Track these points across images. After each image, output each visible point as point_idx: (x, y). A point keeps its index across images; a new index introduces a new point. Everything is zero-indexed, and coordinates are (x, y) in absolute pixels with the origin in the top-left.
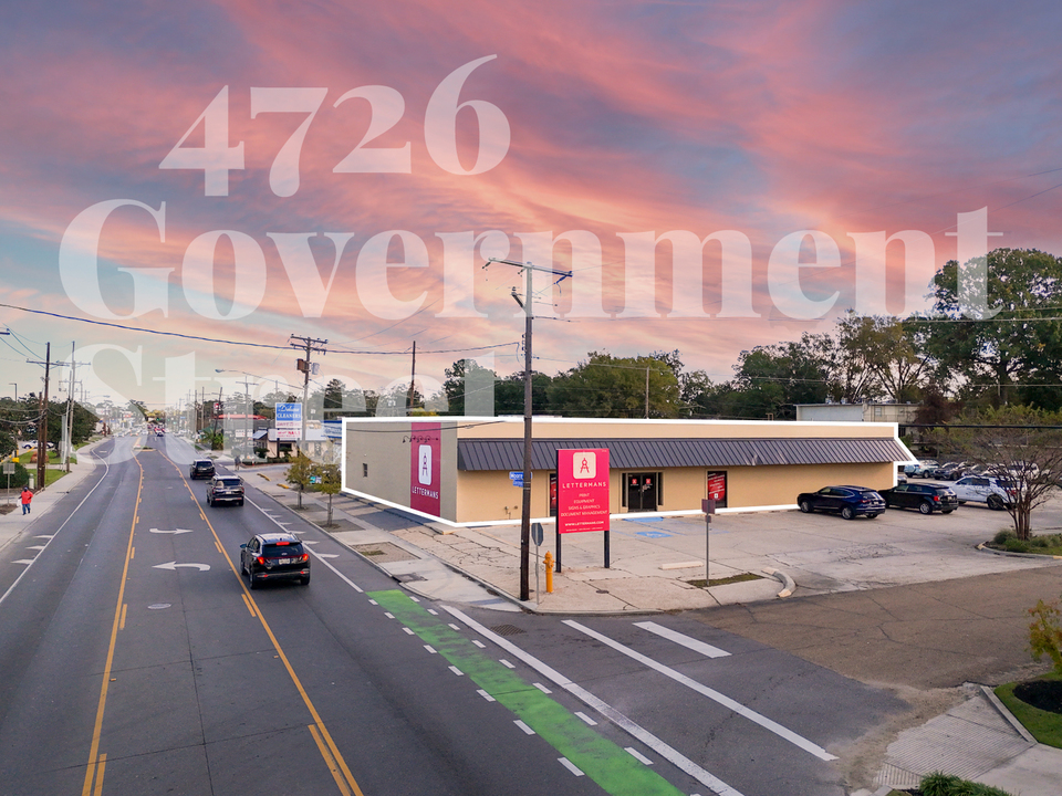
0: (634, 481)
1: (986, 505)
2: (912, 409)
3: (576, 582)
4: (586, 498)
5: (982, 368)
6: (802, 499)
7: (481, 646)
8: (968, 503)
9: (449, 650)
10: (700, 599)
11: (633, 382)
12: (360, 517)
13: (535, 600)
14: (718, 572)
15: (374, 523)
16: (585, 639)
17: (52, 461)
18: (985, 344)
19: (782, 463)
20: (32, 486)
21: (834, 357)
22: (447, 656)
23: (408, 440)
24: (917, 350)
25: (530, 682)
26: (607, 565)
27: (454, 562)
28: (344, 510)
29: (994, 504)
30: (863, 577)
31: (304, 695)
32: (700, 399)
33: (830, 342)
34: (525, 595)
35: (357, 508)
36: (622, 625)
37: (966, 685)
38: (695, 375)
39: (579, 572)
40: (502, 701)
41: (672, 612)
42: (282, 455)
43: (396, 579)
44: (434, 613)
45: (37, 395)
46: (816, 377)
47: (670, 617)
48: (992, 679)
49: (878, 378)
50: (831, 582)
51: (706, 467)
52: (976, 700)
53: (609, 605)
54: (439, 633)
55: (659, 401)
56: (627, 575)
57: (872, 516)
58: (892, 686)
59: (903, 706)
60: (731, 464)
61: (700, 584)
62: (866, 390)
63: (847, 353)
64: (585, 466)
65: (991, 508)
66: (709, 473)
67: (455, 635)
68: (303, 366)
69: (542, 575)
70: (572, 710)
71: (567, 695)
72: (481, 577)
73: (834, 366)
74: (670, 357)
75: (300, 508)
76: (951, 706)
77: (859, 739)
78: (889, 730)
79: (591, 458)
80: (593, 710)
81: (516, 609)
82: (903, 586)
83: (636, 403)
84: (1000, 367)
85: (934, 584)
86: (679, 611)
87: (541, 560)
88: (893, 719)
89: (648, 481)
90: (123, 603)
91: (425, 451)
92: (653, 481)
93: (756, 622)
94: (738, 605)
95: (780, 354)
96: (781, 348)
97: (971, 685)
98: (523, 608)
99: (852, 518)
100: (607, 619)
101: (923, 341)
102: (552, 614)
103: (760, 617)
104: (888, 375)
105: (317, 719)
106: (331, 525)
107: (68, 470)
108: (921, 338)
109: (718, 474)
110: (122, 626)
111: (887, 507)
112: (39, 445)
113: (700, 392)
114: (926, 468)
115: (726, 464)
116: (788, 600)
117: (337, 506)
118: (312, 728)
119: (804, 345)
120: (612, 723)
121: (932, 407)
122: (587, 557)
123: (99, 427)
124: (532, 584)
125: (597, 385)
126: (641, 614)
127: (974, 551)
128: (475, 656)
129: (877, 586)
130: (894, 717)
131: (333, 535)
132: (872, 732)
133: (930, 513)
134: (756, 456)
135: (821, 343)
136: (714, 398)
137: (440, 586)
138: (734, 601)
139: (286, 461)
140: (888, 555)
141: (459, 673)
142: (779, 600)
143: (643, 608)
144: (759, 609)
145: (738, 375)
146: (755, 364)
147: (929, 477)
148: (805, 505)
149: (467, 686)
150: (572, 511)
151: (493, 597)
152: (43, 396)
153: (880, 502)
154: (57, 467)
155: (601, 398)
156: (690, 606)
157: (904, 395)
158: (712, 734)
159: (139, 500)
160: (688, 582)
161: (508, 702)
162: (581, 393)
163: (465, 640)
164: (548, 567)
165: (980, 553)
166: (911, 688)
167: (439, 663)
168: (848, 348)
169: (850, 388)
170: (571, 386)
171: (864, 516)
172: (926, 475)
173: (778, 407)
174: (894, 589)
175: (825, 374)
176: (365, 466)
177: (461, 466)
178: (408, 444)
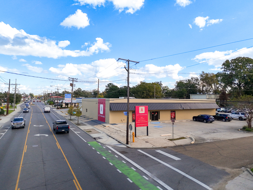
0: (153, 113)
1: (239, 119)
2: (218, 95)
3: (140, 140)
4: (142, 118)
5: (235, 86)
6: (194, 117)
7: (117, 157)
8: (234, 119)
9: (109, 158)
10: (171, 144)
11: (151, 89)
12: (85, 122)
13: (130, 144)
14: (176, 137)
15: (89, 124)
16: (144, 155)
17: (10, 108)
18: (236, 80)
19: (189, 109)
20: (5, 114)
21: (199, 83)
22: (108, 160)
23: (97, 103)
24: (218, 81)
25: (130, 167)
26: (147, 135)
27: (109, 134)
28: (81, 120)
29: (241, 119)
30: (212, 138)
31: (72, 171)
32: (166, 93)
33: (198, 79)
34: (127, 143)
35: (85, 120)
36: (152, 151)
37: (243, 168)
38: (165, 87)
39: (141, 137)
40: (123, 173)
41: (165, 147)
42: (66, 106)
43: (95, 139)
44: (105, 148)
45: (7, 92)
46: (195, 88)
47: (164, 149)
48: (249, 166)
49: (209, 88)
50: (204, 140)
51: (170, 110)
52: (246, 172)
53: (149, 146)
54: (106, 153)
55: (157, 93)
56: (153, 138)
57: (211, 122)
58: (224, 168)
59: (227, 174)
60: (177, 109)
61: (171, 140)
62: (206, 91)
63: (202, 82)
64: (142, 110)
65: (240, 120)
66: (171, 111)
67: (110, 154)
68: (72, 85)
69: (132, 138)
70: (142, 175)
71: (140, 171)
72: (116, 138)
73: (199, 85)
74: (159, 83)
75: (71, 120)
76: (240, 174)
77: (218, 184)
78: (225, 181)
79: (143, 108)
80: (147, 175)
81: (125, 147)
82: (222, 141)
83: (152, 94)
84: (239, 85)
85: (230, 140)
86: (167, 147)
87: (132, 134)
88: (225, 178)
89: (156, 113)
90: (26, 145)
91: (102, 106)
92: (157, 113)
93: (186, 150)
94: (181, 146)
95: (186, 82)
96: (186, 81)
97: (244, 168)
98: (127, 146)
99: (207, 122)
100: (148, 149)
101: (220, 79)
102: (135, 148)
103: (187, 149)
104: (212, 87)
105: (75, 178)
106: (78, 124)
107: (14, 110)
108: (219, 78)
109: (173, 112)
110: (26, 151)
111: (215, 120)
112: (7, 104)
113: (166, 91)
114: (222, 110)
115: (175, 109)
116: (194, 144)
117: (80, 119)
118: (74, 180)
119: (192, 80)
120: (152, 179)
121: (223, 95)
122: (142, 133)
123: (22, 99)
124: (129, 140)
125: (142, 89)
126: (157, 148)
127: (238, 131)
128: (116, 160)
129: (216, 141)
130: (226, 177)
131: (79, 127)
132: (221, 181)
133: (225, 121)
134: (182, 107)
135: (196, 80)
136: (170, 93)
137: (106, 140)
138: (180, 144)
139: (67, 108)
140: (217, 132)
141: (112, 165)
142: (191, 144)
143: (158, 147)
144: (187, 147)
145: (176, 87)
146: (180, 84)
147: (223, 112)
148: (195, 119)
149: (114, 168)
150: (139, 121)
151: (119, 143)
152: (8, 92)
153: (213, 118)
154: (12, 109)
155: (143, 93)
156: (169, 146)
157: (216, 92)
158: (179, 182)
159: (31, 118)
160: (168, 139)
161: (125, 173)
162: (138, 91)
163: (113, 155)
164: (133, 136)
165: (240, 132)
166: (229, 169)
167: (106, 162)
168: (202, 81)
169: (203, 90)
170: (136, 90)
171: (209, 122)
172: (222, 111)
173: (186, 95)
174: (220, 141)
175: (197, 87)
176: (87, 109)
177: (111, 110)
178: (97, 104)
